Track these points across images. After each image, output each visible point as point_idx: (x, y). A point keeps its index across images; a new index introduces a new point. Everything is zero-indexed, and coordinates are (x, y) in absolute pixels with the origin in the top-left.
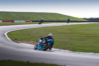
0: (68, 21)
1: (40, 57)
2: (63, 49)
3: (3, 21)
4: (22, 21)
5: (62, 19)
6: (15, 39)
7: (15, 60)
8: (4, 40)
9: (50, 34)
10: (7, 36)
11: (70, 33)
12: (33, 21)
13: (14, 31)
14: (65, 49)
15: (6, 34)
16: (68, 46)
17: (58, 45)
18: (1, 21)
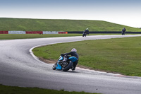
0: (124, 32)
2: (112, 72)
3: (27, 33)
4: (54, 33)
5: (110, 29)
6: (44, 58)
7: (43, 87)
8: (29, 58)
9: (74, 50)
10: (32, 54)
11: (122, 49)
13: (43, 46)
14: (116, 72)
15: (31, 51)
16: (119, 67)
17: (105, 67)
18: (24, 33)
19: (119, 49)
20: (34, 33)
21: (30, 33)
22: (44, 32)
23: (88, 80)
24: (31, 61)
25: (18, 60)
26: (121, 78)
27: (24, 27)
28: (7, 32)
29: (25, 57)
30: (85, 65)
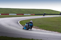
0: (60, 14)
1: (40, 36)
2: (54, 31)
3: (17, 14)
4: (29, 14)
5: (53, 13)
7: (24, 38)
8: (18, 25)
9: (31, 21)
11: (58, 21)
12: (35, 14)
13: (24, 20)
14: (55, 31)
15: (19, 22)
16: (57, 29)
17: (51, 29)
18: (16, 14)
19: (57, 22)
20: (20, 14)
21: (18, 14)
22: (24, 14)
23: (44, 35)
24: (19, 27)
25: (13, 26)
26: (58, 34)
27: (16, 12)
28: (8, 14)
29: (16, 25)
30: (42, 28)
